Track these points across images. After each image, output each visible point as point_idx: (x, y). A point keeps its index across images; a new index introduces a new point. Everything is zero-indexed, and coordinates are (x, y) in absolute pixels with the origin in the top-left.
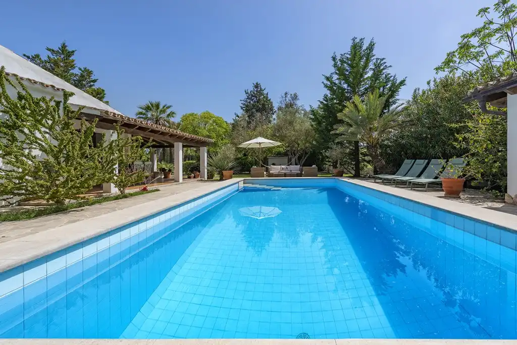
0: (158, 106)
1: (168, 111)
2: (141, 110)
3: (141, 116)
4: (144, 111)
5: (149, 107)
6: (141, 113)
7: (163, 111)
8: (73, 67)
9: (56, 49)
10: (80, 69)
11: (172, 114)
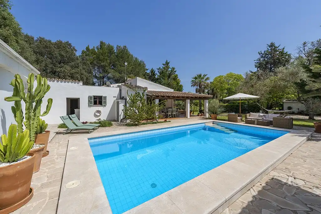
0: (200, 76)
1: (206, 77)
2: (193, 79)
3: (194, 82)
4: (194, 80)
5: (196, 77)
6: (193, 81)
7: (203, 78)
8: (169, 68)
9: (165, 63)
10: (171, 68)
11: (208, 79)
